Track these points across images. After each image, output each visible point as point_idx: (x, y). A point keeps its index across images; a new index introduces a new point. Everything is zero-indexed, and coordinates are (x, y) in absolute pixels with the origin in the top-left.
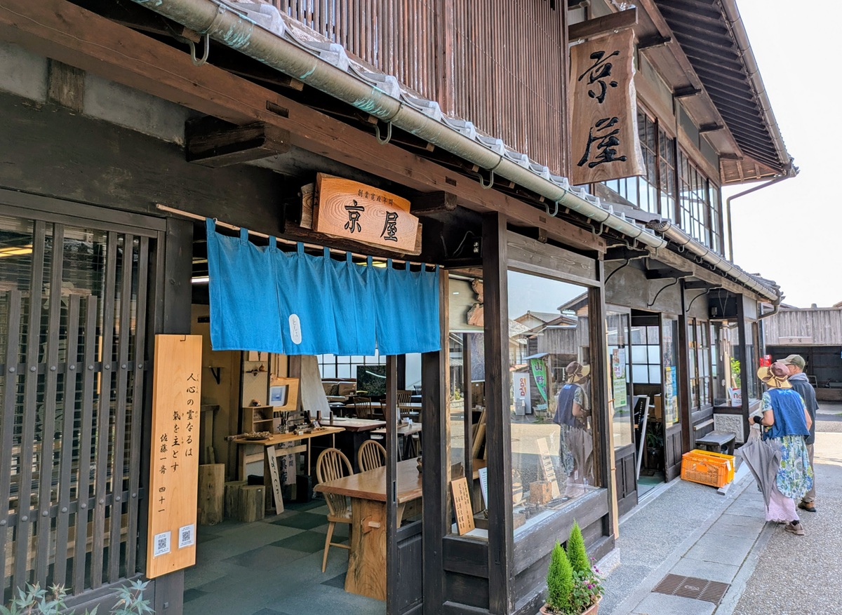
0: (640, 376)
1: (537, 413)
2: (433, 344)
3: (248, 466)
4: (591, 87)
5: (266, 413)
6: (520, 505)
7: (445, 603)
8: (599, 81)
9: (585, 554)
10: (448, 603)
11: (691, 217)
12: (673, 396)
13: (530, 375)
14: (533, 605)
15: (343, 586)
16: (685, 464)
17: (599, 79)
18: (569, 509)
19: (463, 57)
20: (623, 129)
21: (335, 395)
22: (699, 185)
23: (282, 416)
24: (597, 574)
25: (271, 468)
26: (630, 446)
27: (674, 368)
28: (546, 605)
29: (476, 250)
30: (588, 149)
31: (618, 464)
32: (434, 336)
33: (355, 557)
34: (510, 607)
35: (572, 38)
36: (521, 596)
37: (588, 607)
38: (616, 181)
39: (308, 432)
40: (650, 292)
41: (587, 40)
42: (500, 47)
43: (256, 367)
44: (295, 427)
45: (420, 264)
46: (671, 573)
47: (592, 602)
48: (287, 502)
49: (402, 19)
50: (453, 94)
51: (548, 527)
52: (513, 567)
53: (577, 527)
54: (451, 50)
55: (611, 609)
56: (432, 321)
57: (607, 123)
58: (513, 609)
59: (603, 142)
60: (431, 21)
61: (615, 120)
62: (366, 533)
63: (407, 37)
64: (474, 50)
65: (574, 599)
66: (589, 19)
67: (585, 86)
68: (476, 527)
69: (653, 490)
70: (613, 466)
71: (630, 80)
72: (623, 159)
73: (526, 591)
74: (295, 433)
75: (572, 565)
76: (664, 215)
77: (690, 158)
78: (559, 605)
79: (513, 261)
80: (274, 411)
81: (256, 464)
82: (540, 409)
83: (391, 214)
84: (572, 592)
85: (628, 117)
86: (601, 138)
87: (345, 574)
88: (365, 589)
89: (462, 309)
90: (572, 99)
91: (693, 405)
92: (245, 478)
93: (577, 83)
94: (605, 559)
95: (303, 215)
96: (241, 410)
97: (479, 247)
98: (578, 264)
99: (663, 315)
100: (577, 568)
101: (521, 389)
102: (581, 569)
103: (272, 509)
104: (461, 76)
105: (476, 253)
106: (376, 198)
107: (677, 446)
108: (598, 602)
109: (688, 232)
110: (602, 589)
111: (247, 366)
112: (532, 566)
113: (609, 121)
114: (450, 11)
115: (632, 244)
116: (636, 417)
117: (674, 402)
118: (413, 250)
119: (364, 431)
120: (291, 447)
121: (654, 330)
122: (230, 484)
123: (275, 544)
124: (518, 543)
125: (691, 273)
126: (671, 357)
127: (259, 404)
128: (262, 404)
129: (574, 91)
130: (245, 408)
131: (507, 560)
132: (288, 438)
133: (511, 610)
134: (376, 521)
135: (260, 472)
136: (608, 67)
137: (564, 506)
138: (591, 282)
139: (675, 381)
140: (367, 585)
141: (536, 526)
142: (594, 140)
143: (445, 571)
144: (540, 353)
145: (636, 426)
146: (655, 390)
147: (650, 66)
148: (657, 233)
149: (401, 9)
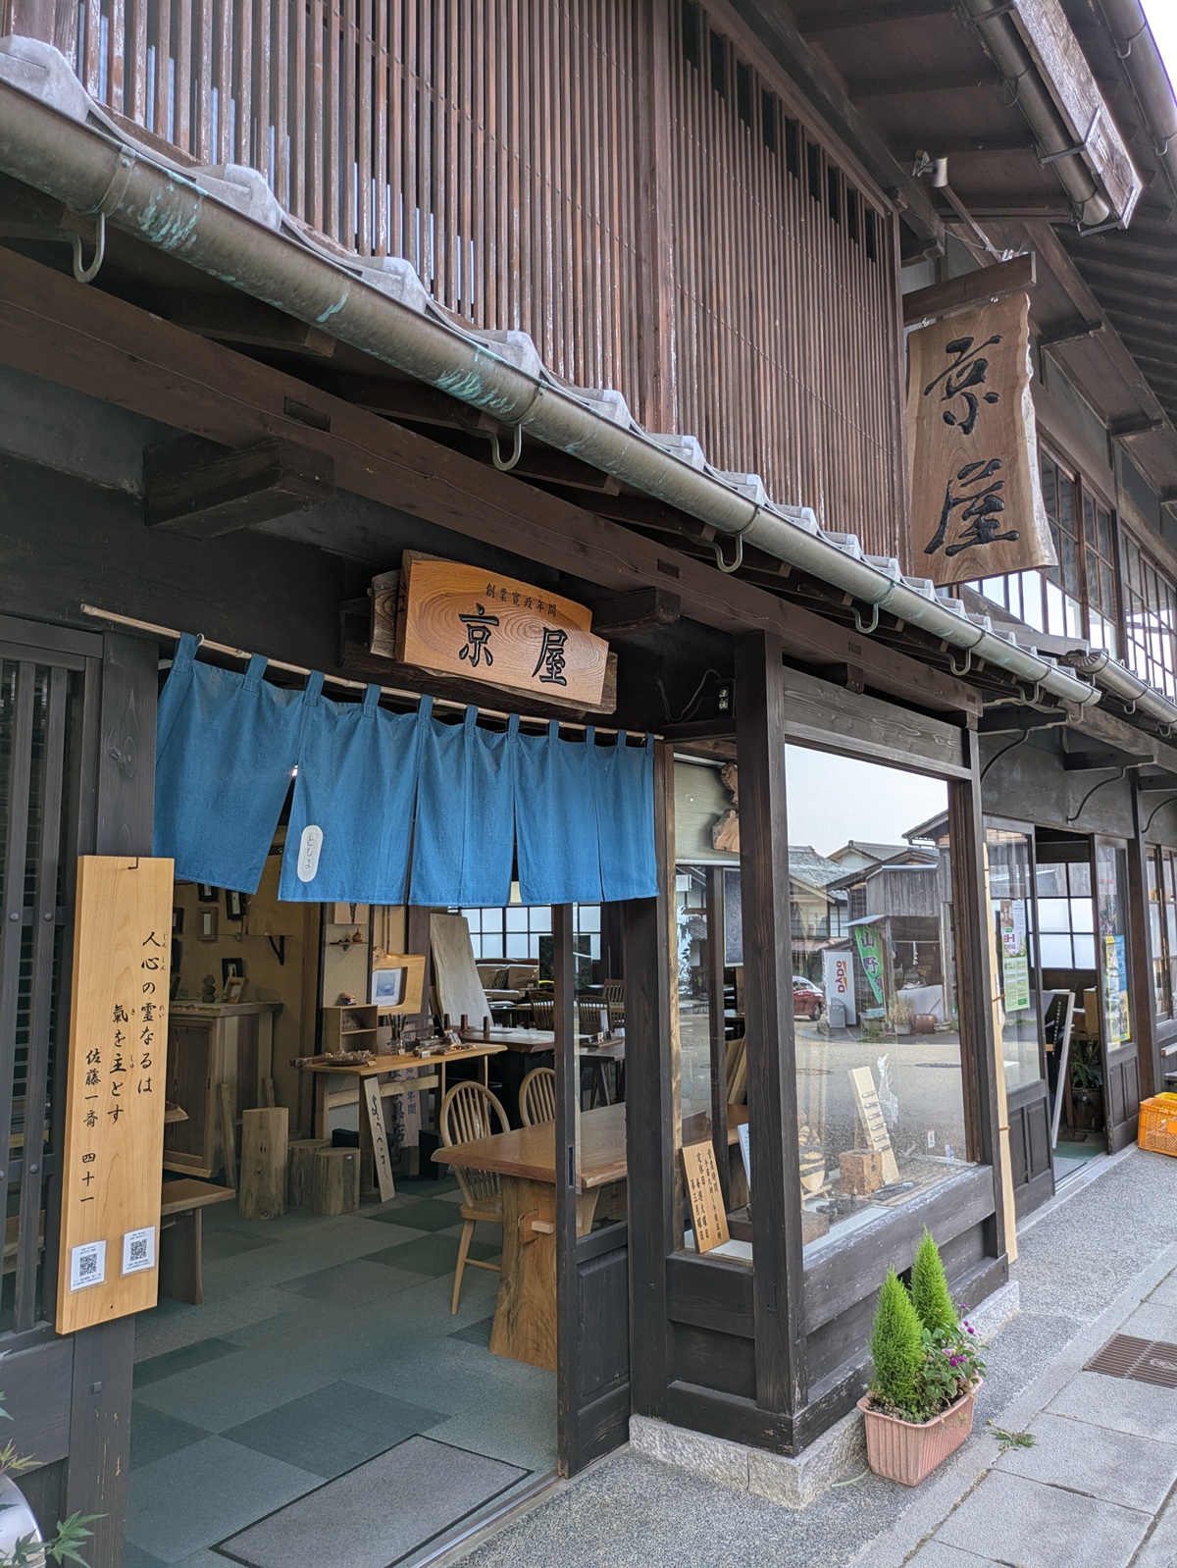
0: (1055, 955)
1: (867, 1025)
2: (641, 884)
3: (334, 1112)
4: (947, 406)
5: (365, 1017)
6: (821, 1196)
7: (672, 1385)
8: (963, 394)
9: (946, 1295)
10: (677, 1384)
11: (1147, 657)
12: (1120, 990)
13: (854, 955)
14: (844, 1393)
15: (487, 1343)
16: (1145, 1119)
17: (963, 390)
18: (916, 1204)
19: (695, 340)
20: (1011, 481)
21: (501, 989)
22: (1163, 601)
23: (393, 1022)
24: (971, 1336)
25: (371, 1117)
26: (1037, 1084)
27: (1121, 939)
28: (870, 1394)
29: (723, 705)
30: (943, 522)
31: (1014, 1118)
32: (641, 868)
33: (508, 1288)
34: (798, 1396)
35: (909, 318)
36: (822, 1375)
37: (953, 1401)
38: (1001, 579)
39: (439, 1053)
40: (1071, 795)
41: (940, 319)
42: (768, 325)
43: (347, 935)
44: (417, 1043)
45: (615, 732)
46: (1121, 1332)
47: (962, 1391)
48: (400, 1179)
49: (570, 262)
50: (675, 408)
51: (873, 1239)
52: (803, 1318)
53: (930, 1242)
54: (669, 325)
55: (1002, 1403)
56: (639, 840)
57: (979, 470)
58: (804, 1402)
59: (972, 506)
60: (629, 270)
61: (994, 465)
62: (528, 1243)
63: (580, 296)
64: (715, 328)
65: (925, 1384)
66: (943, 280)
67: (937, 404)
68: (732, 1237)
69: (1084, 1168)
70: (1003, 1121)
71: (1022, 388)
72: (1011, 537)
73: (829, 1366)
74: (416, 1055)
75: (921, 1317)
76: (1095, 643)
77: (1144, 549)
78: (895, 1395)
79: (797, 725)
80: (379, 1014)
81: (348, 1109)
82: (872, 1017)
83: (554, 633)
84: (921, 1370)
85: (1021, 457)
86: (970, 499)
87: (491, 1319)
88: (527, 1351)
89: (701, 820)
90: (913, 429)
91: (1159, 1008)
92: (328, 1133)
93: (921, 399)
94: (988, 1304)
95: (376, 632)
96: (320, 1012)
97: (730, 698)
98: (926, 736)
99: (1097, 838)
100: (931, 1323)
101: (838, 981)
102: (940, 1325)
103: (374, 1191)
104: (691, 375)
105: (724, 710)
106: (522, 601)
107: (1129, 1086)
108: (974, 1391)
109: (1142, 676)
110: (982, 1365)
111: (332, 934)
112: (842, 1316)
113: (984, 466)
114: (667, 251)
115: (1030, 696)
116: (1050, 1031)
117: (1122, 1002)
118: (599, 703)
119: (542, 1052)
120: (413, 1078)
121: (1080, 871)
122: (299, 1145)
123: (370, 1257)
124: (812, 1271)
125: (1151, 758)
126: (1114, 917)
127: (352, 1001)
128: (358, 1001)
129: (916, 415)
130: (326, 1009)
131: (790, 1305)
132: (404, 1063)
133: (799, 1403)
134: (545, 1220)
135: (353, 1126)
136: (980, 366)
137: (906, 1199)
138: (954, 770)
139: (1123, 963)
140: (530, 1343)
141: (849, 1237)
142: (954, 505)
143: (673, 1322)
144: (870, 915)
145: (1050, 1048)
146: (1085, 982)
147: (1062, 376)
148: (1082, 677)
149: (570, 244)
